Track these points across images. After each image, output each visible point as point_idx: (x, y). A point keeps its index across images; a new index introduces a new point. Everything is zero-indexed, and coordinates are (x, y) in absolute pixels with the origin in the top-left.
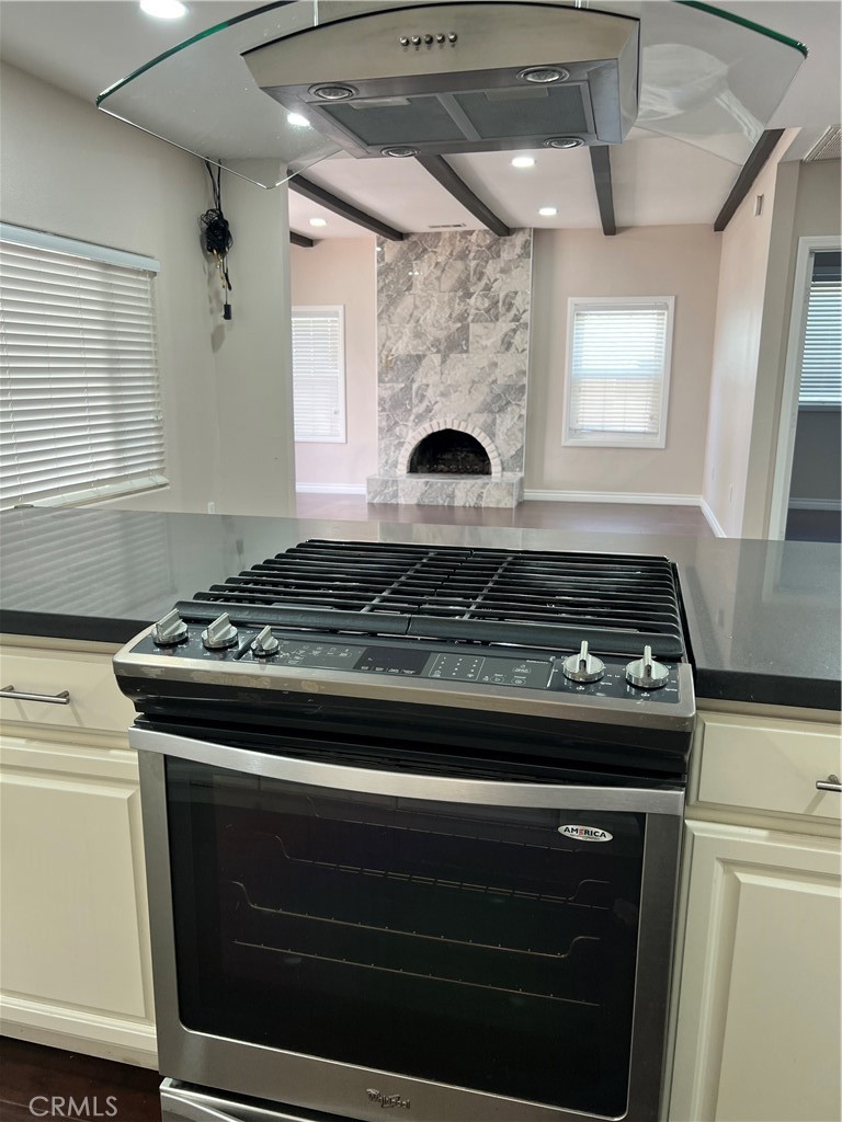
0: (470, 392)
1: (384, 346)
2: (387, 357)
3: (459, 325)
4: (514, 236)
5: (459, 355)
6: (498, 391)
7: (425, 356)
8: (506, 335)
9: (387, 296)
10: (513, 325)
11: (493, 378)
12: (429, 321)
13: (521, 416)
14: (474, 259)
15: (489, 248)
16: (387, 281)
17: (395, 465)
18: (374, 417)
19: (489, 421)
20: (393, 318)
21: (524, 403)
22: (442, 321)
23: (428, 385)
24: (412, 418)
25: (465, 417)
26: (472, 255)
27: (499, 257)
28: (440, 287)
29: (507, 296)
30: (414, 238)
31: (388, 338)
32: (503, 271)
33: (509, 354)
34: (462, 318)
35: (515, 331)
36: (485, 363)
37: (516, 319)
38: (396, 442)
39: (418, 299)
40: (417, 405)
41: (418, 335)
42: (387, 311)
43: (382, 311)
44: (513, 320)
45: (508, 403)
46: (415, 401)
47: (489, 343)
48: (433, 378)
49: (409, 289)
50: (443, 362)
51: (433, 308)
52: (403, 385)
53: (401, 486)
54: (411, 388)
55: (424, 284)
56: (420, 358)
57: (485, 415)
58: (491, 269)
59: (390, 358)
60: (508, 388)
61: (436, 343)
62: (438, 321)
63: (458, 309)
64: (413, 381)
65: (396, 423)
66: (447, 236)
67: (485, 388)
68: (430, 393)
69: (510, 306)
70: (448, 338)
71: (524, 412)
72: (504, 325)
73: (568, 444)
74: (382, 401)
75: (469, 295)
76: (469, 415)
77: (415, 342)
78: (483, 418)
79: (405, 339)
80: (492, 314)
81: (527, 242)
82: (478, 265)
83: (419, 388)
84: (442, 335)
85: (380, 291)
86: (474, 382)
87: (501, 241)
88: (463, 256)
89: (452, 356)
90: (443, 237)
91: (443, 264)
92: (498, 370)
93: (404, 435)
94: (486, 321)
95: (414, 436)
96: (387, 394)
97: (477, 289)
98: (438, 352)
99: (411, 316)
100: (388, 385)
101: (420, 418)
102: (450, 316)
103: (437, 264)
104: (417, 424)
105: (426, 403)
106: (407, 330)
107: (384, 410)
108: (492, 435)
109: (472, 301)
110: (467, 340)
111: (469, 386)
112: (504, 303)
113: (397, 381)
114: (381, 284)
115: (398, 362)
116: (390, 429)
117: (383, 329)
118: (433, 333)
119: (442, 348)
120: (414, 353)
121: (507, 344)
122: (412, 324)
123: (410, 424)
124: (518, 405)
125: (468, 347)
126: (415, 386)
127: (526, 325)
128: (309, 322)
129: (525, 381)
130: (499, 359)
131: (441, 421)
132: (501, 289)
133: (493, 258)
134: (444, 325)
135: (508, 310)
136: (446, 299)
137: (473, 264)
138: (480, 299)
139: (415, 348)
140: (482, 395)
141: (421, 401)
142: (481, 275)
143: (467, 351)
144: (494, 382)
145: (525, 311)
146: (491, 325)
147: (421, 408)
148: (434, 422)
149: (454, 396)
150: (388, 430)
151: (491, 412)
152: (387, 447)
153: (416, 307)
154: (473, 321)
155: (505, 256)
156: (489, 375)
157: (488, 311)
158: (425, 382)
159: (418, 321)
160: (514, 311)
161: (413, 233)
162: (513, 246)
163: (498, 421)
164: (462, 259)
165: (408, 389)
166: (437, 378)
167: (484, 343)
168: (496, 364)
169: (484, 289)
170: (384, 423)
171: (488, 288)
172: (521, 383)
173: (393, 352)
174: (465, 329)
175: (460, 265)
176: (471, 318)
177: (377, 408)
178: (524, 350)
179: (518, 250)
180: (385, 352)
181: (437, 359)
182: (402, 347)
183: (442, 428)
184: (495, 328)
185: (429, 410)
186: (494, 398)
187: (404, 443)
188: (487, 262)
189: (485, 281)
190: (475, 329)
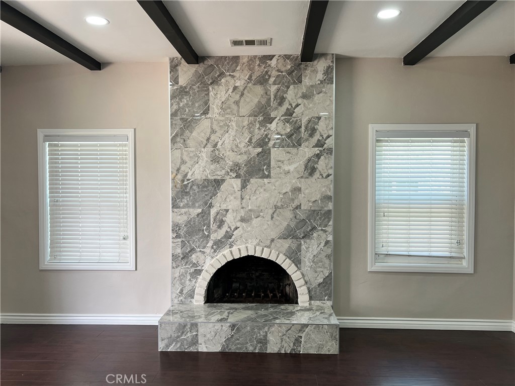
0: (272, 218)
1: (178, 170)
2: (183, 181)
3: (260, 150)
4: (316, 62)
5: (260, 180)
6: (302, 216)
7: (223, 181)
8: (309, 160)
9: (182, 119)
10: (317, 150)
11: (296, 203)
12: (228, 145)
13: (327, 242)
14: (274, 83)
15: (290, 73)
16: (181, 105)
17: (191, 295)
18: (168, 245)
19: (294, 247)
20: (188, 142)
21: (330, 229)
22: (243, 145)
23: (227, 211)
24: (210, 244)
25: (268, 243)
26: (272, 80)
27: (301, 82)
28: (238, 111)
29: (309, 121)
30: (210, 62)
31: (183, 162)
32: (304, 96)
33: (313, 179)
34: (263, 142)
35: (318, 156)
36: (287, 188)
37: (320, 144)
38: (192, 270)
39: (215, 123)
40: (216, 231)
41: (216, 159)
42: (182, 135)
43: (177, 135)
44: (316, 146)
45: (314, 228)
46: (213, 227)
47: (292, 168)
48: (232, 204)
49: (206, 112)
50: (244, 186)
51: (232, 132)
52: (200, 210)
53: (201, 330)
54: (209, 214)
55: (222, 108)
56: (218, 183)
57: (289, 241)
58: (292, 94)
59: (186, 183)
60: (313, 213)
61: (236, 168)
62: (237, 146)
63: (258, 134)
64: (211, 206)
65: (192, 250)
66: (245, 60)
67: (288, 214)
68: (230, 219)
69: (312, 132)
70: (248, 162)
71: (330, 238)
72: (306, 150)
73: (374, 269)
74: (176, 228)
75: (271, 120)
76: (273, 240)
77: (213, 167)
78: (286, 244)
79: (202, 163)
80: (293, 140)
81: (329, 67)
82: (278, 90)
83: (218, 213)
84: (242, 159)
85: (174, 115)
86: (276, 207)
87: (302, 66)
88: (263, 81)
89: (253, 181)
90: (242, 61)
91: (241, 88)
92: (301, 196)
93: (201, 262)
94: (288, 147)
95: (212, 263)
96: (182, 220)
97: (278, 113)
98: (238, 177)
99: (208, 140)
100: (183, 210)
101: (219, 245)
102: (250, 141)
103: (235, 88)
104: (215, 251)
105: (225, 228)
106: (204, 155)
107: (178, 236)
108: (297, 262)
109: (273, 126)
110: (269, 165)
111: (271, 212)
112: (306, 128)
113: (193, 206)
114: (175, 107)
115: (195, 187)
116: (186, 256)
117: (178, 153)
118: (231, 158)
119: (242, 172)
120: (213, 178)
121: (310, 169)
122: (209, 148)
123: (208, 250)
124: (325, 231)
125: (269, 172)
126: (213, 212)
127: (330, 151)
128: (96, 146)
129: (330, 206)
130: (302, 184)
131: (242, 247)
132: (303, 114)
133: (294, 83)
134: (244, 150)
135: (311, 135)
136: (246, 123)
137: (273, 89)
138: (281, 124)
139: (213, 172)
140: (285, 219)
141: (220, 227)
142: (282, 100)
143: (268, 176)
144: (298, 207)
145: (329, 137)
146: (294, 150)
147: (221, 233)
148: (235, 249)
149: (255, 222)
150: (183, 257)
151: (295, 237)
152: (182, 276)
153: (213, 132)
154: (274, 146)
155: (307, 81)
156: (293, 200)
157: (290, 136)
158: (224, 207)
159: (216, 145)
160: (317, 137)
161: (209, 57)
162: (315, 71)
163: (303, 247)
164: (261, 84)
165: (204, 215)
166: (238, 202)
167: (286, 168)
168: (299, 190)
169: (285, 115)
170: (179, 251)
171: (289, 113)
172: (326, 209)
173: (189, 177)
174: (265, 155)
175: (259, 89)
176: (271, 143)
177: (171, 235)
178: (328, 176)
179: (320, 76)
180: (179, 177)
181: (237, 183)
182: (200, 171)
183: (244, 254)
184: (297, 154)
185: (228, 236)
186: (298, 223)
187: (201, 271)
188: (288, 87)
189: (286, 106)
190: (276, 154)
